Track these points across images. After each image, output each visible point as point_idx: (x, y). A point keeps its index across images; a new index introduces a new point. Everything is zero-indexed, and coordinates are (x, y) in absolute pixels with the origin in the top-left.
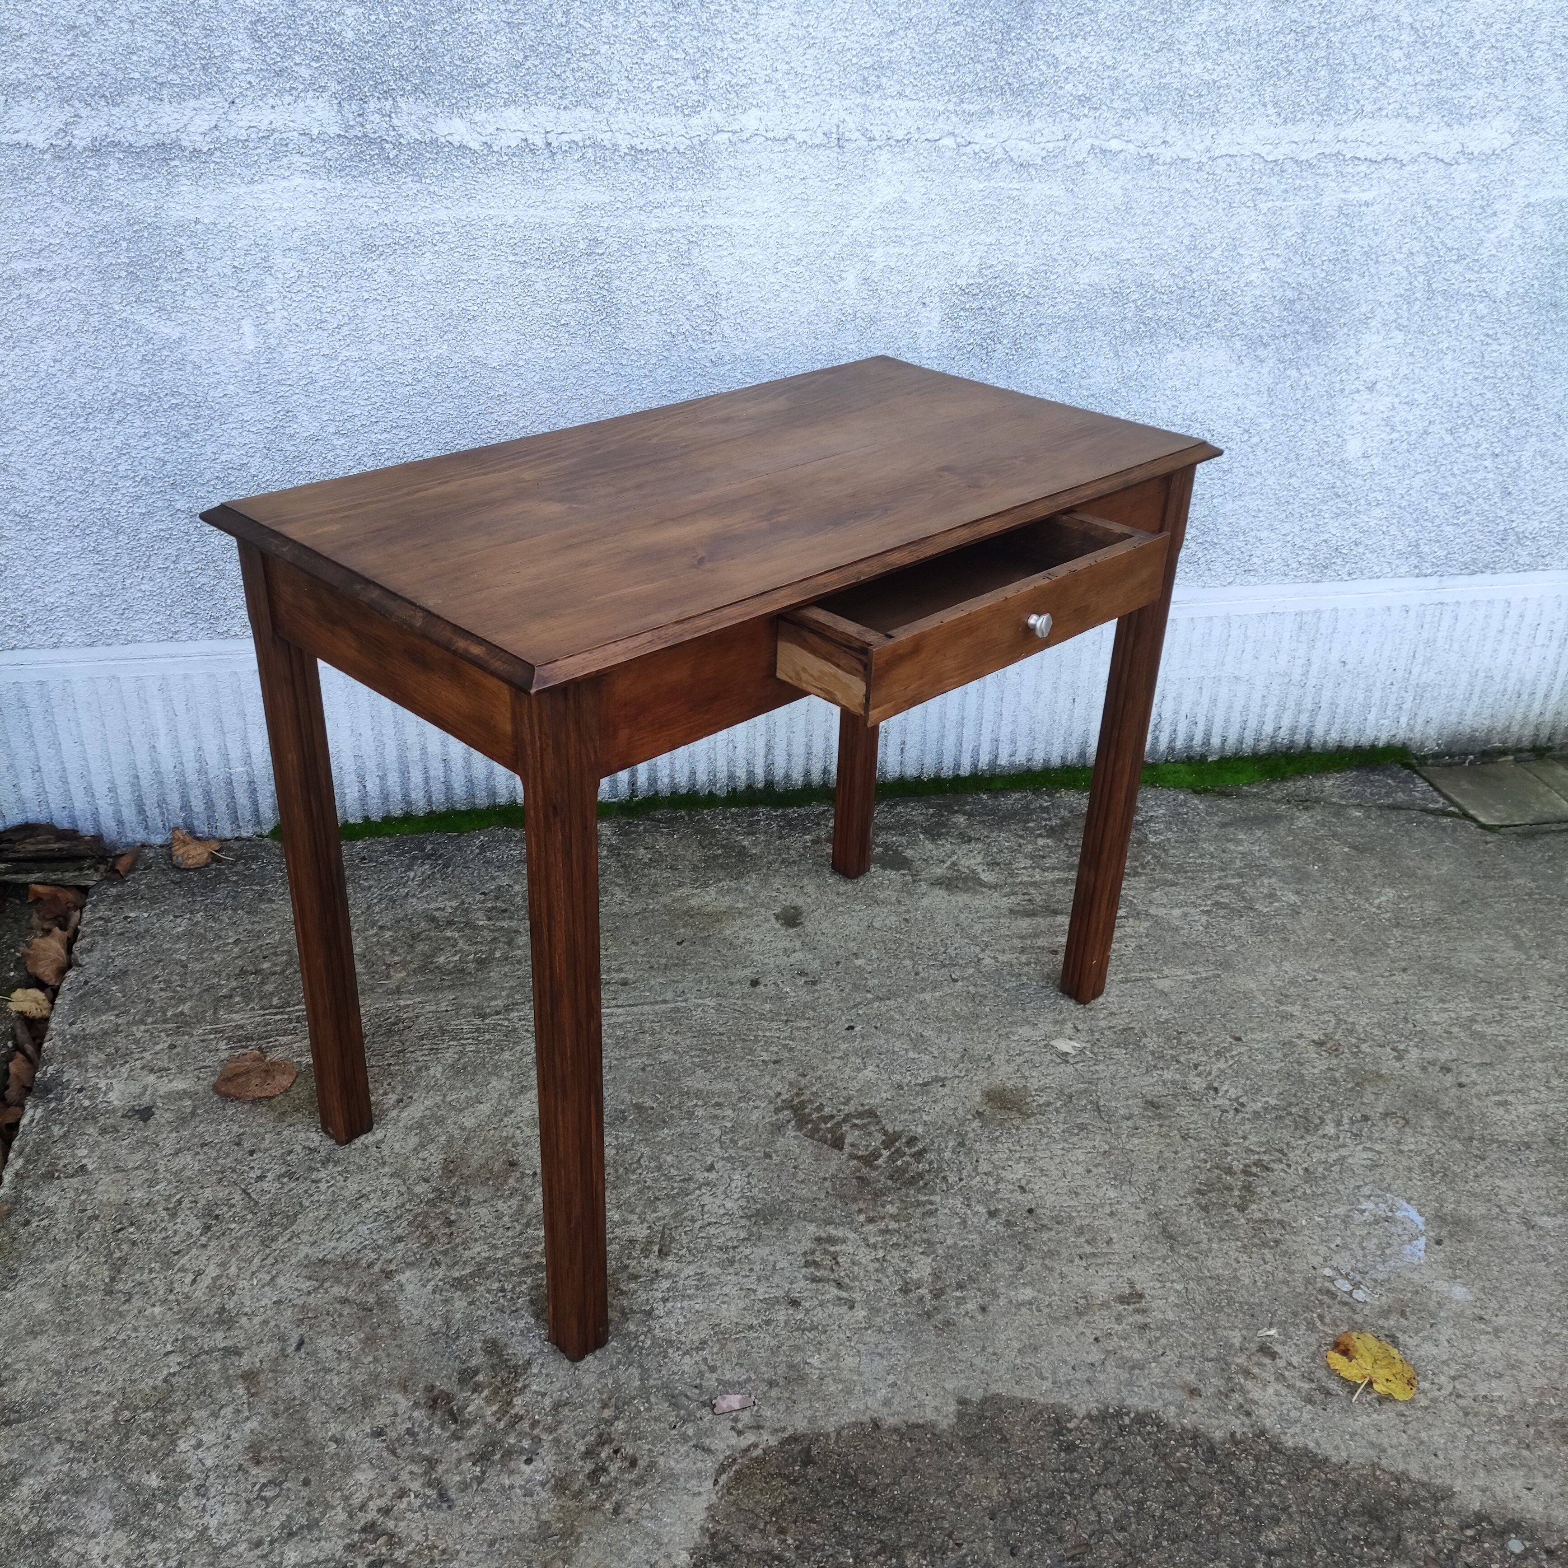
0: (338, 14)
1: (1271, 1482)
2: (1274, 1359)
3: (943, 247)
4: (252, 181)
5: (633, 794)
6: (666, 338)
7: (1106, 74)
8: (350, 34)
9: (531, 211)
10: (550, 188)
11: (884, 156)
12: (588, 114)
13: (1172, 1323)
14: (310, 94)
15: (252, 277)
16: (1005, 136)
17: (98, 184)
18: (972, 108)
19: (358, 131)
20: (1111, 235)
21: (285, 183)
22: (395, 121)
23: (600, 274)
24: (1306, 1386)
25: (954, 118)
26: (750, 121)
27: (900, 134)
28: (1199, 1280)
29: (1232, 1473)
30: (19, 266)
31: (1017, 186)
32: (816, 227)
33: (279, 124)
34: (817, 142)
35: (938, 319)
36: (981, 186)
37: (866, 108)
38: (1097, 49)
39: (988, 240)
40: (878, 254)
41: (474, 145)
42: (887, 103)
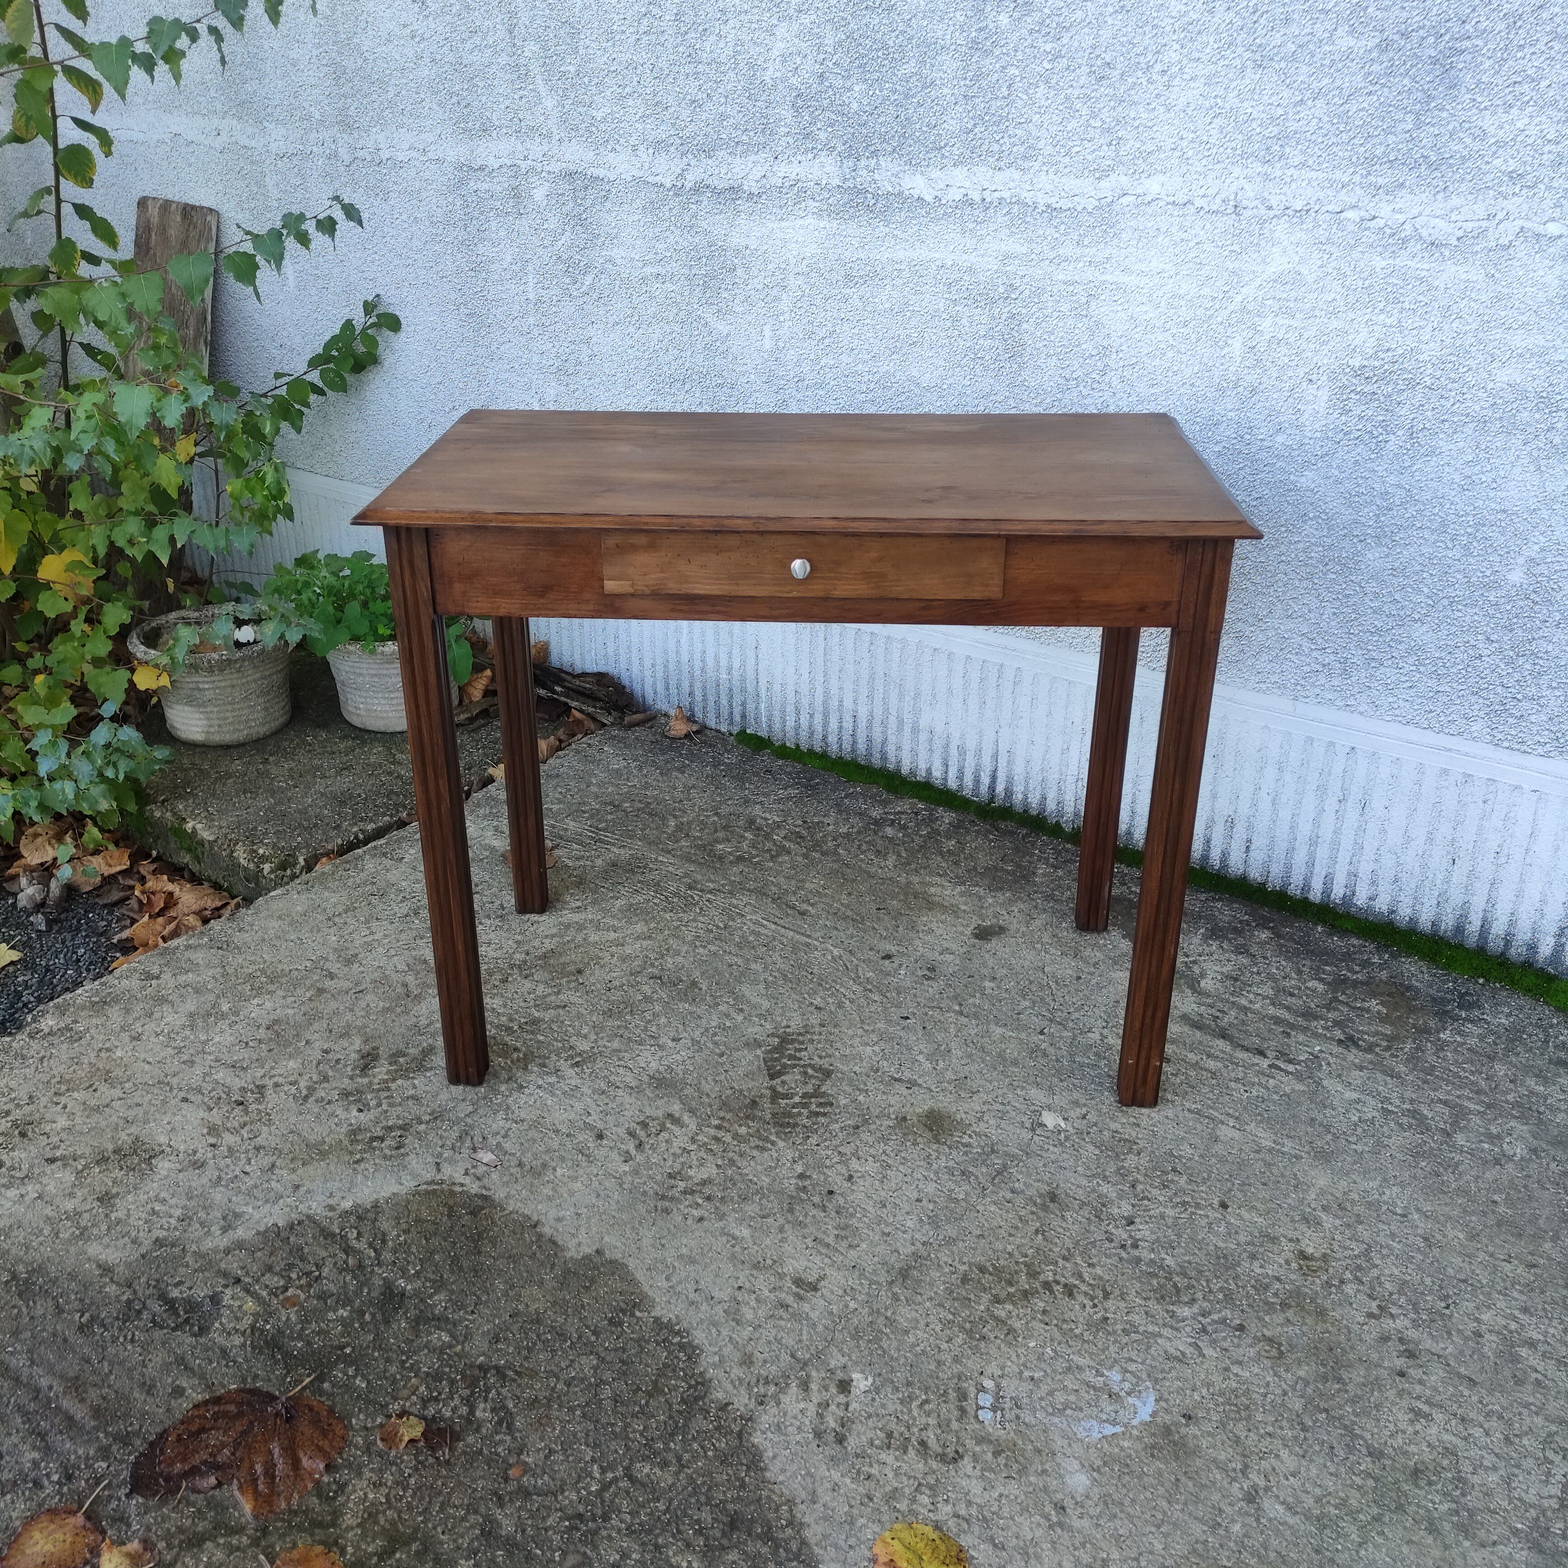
0: (849, 90)
1: (702, 1447)
2: (840, 1393)
3: (1335, 324)
4: (782, 219)
5: (992, 799)
6: (1061, 381)
7: (1546, 149)
8: (855, 106)
9: (965, 257)
10: (981, 238)
11: (1282, 225)
12: (1017, 175)
13: (808, 1319)
14: (824, 153)
15: (774, 292)
16: (1415, 212)
17: (695, 216)
18: (1381, 181)
19: (850, 184)
20: (1542, 331)
21: (801, 222)
22: (876, 176)
23: (1013, 317)
25: (1359, 191)
26: (1153, 186)
27: (1298, 205)
28: (875, 1312)
29: (688, 1420)
30: (648, 270)
31: (1426, 266)
32: (1206, 291)
33: (802, 176)
34: (1214, 208)
35: (1326, 398)
36: (1384, 264)
37: (1266, 177)
38: (1536, 120)
39: (1388, 321)
40: (1266, 324)
41: (929, 198)
42: (1289, 173)
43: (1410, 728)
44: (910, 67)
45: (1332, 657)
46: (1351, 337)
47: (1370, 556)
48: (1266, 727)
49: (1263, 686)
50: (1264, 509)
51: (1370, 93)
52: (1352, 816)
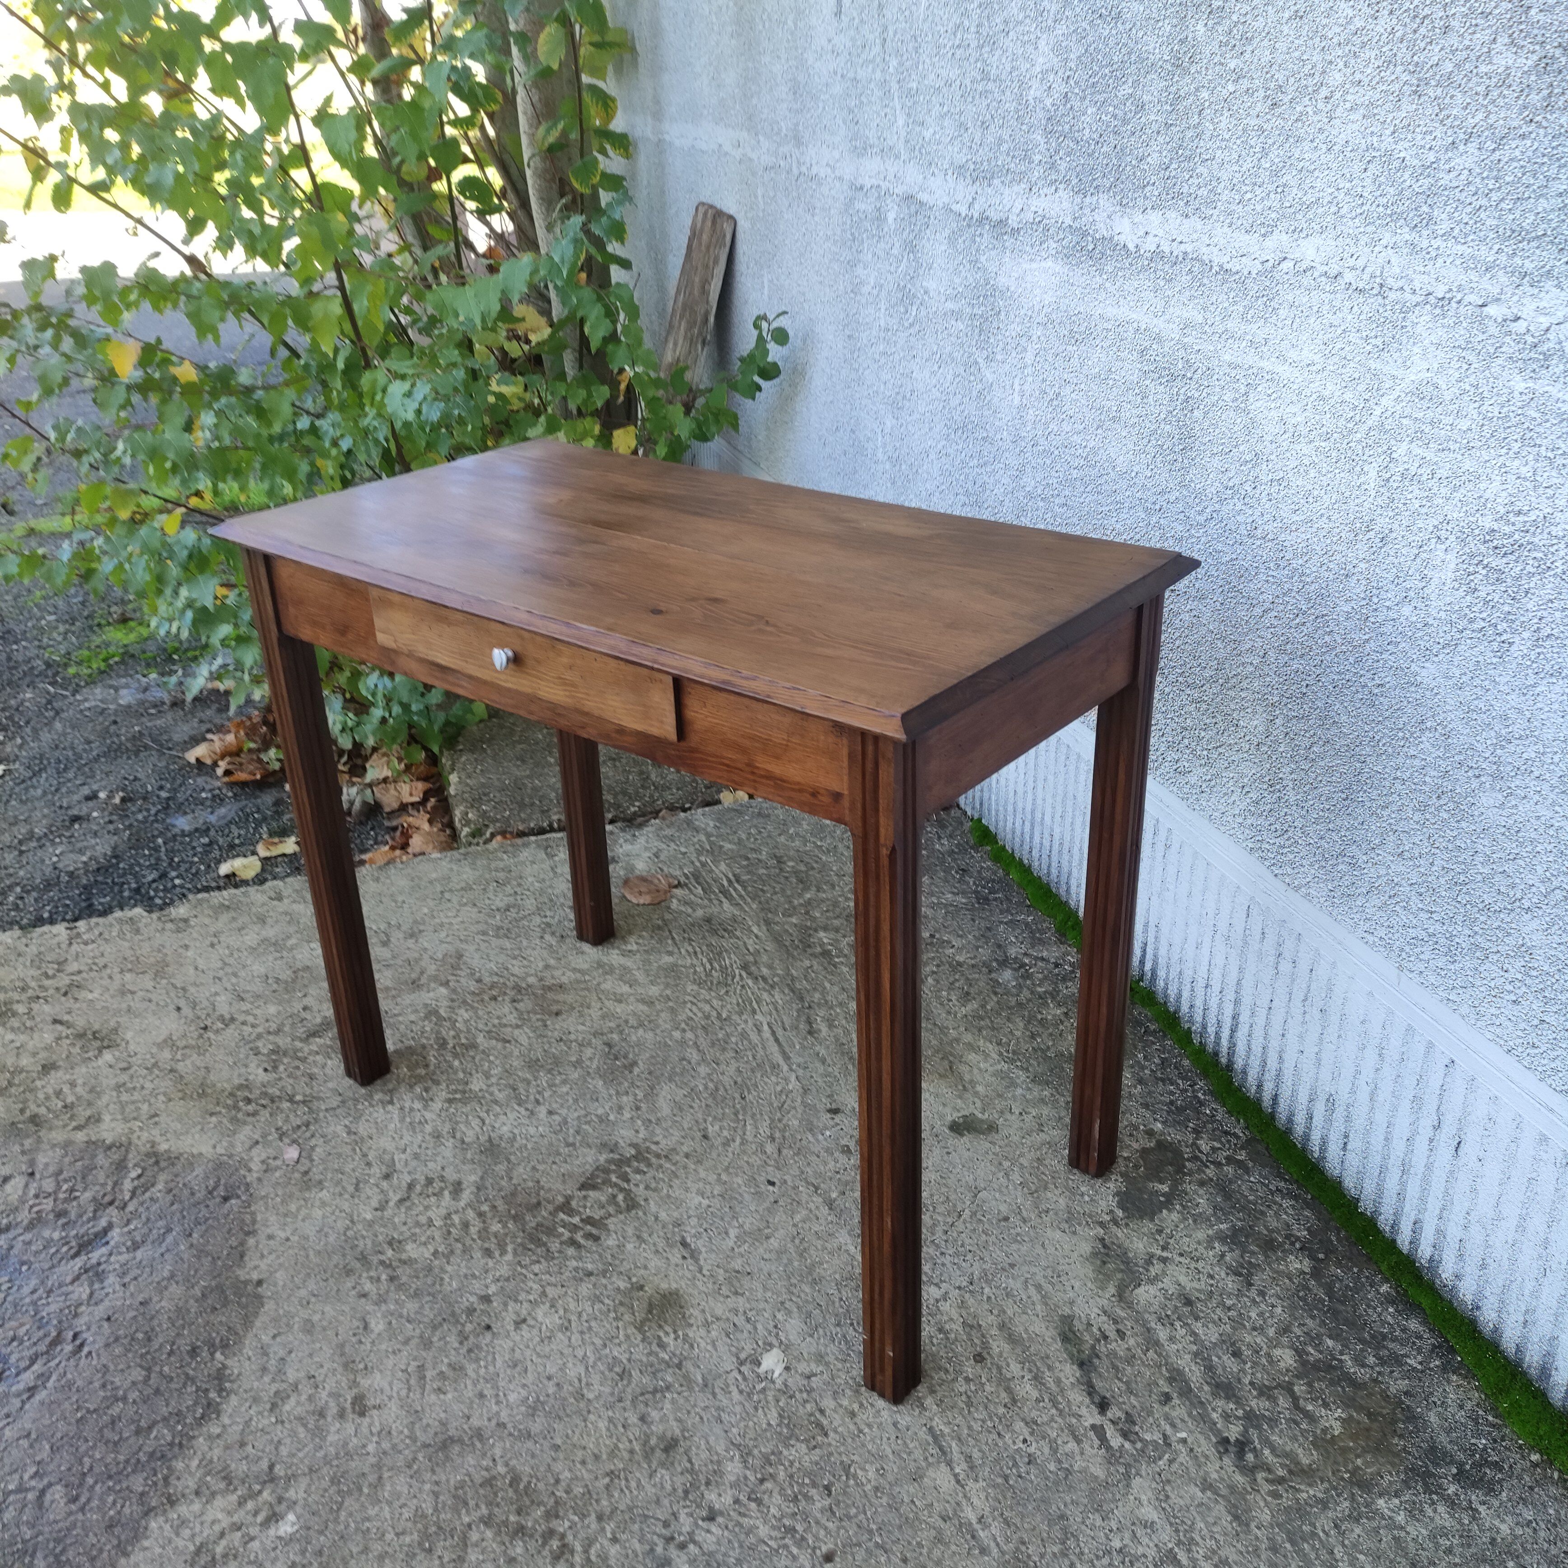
1: (114, 1503)
2: (261, 1525)
3: (1468, 463)
4: (1032, 259)
8: (1087, 133)
10: (1168, 300)
11: (1424, 317)
12: (1199, 224)
13: (323, 1439)
14: (1062, 186)
16: (1560, 315)
19: (1078, 224)
21: (1044, 264)
22: (1096, 217)
23: (1187, 400)
24: (219, 1550)
26: (1309, 250)
28: (378, 1466)
29: (133, 1471)
33: (1046, 212)
34: (1362, 285)
35: (1453, 565)
36: (1523, 386)
37: (1413, 248)
39: (1523, 471)
40: (1401, 451)
41: (1131, 247)
42: (1436, 243)
43: (1511, 1059)
44: (1126, 90)
45: (1438, 926)
46: (1482, 486)
47: (1484, 799)
48: (1370, 994)
49: (1370, 938)
50: (1385, 701)
51: (1523, 137)
52: (1445, 1153)
